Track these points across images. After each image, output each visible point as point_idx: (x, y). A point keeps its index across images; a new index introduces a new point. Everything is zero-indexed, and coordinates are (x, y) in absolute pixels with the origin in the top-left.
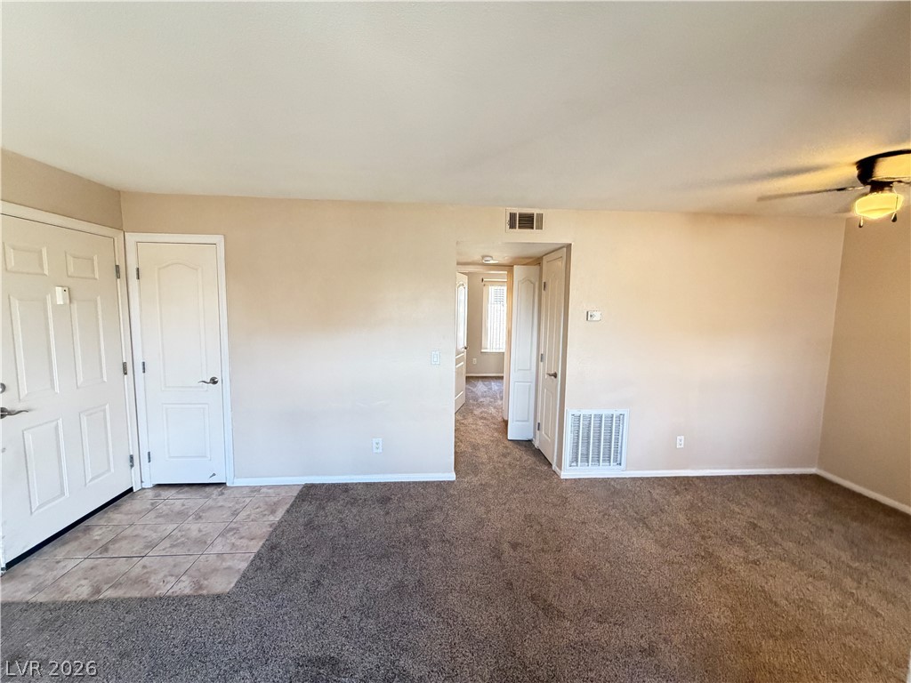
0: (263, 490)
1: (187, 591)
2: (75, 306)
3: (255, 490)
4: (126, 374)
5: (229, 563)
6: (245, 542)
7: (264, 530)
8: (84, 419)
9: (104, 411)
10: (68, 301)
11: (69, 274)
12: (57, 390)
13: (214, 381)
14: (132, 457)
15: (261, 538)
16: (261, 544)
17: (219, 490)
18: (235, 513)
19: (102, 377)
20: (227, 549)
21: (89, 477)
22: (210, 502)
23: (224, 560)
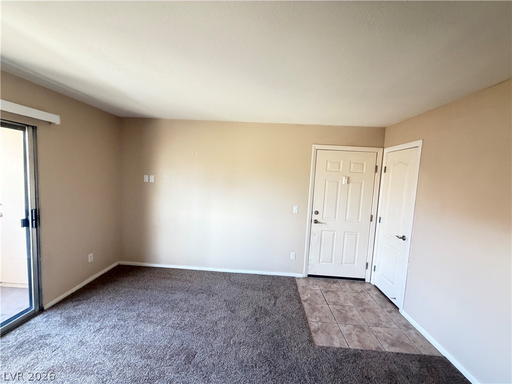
0: (412, 332)
1: (312, 328)
2: (351, 185)
3: (408, 326)
4: (371, 221)
5: (336, 338)
6: (356, 338)
7: (371, 345)
8: (346, 235)
9: (357, 235)
10: (346, 183)
11: (351, 171)
12: (337, 219)
13: (403, 238)
14: (367, 264)
15: (363, 346)
16: (359, 348)
17: (393, 309)
18: (376, 325)
19: (358, 218)
20: (345, 333)
21: (343, 262)
22: (379, 310)
23: (337, 334)
